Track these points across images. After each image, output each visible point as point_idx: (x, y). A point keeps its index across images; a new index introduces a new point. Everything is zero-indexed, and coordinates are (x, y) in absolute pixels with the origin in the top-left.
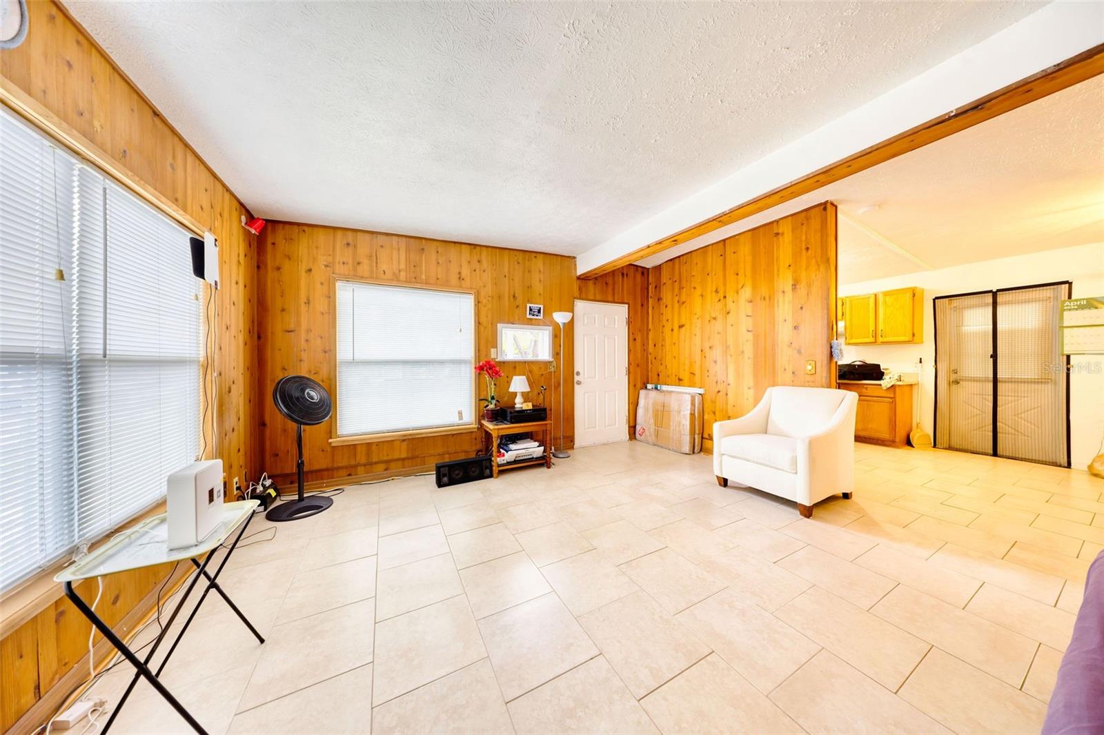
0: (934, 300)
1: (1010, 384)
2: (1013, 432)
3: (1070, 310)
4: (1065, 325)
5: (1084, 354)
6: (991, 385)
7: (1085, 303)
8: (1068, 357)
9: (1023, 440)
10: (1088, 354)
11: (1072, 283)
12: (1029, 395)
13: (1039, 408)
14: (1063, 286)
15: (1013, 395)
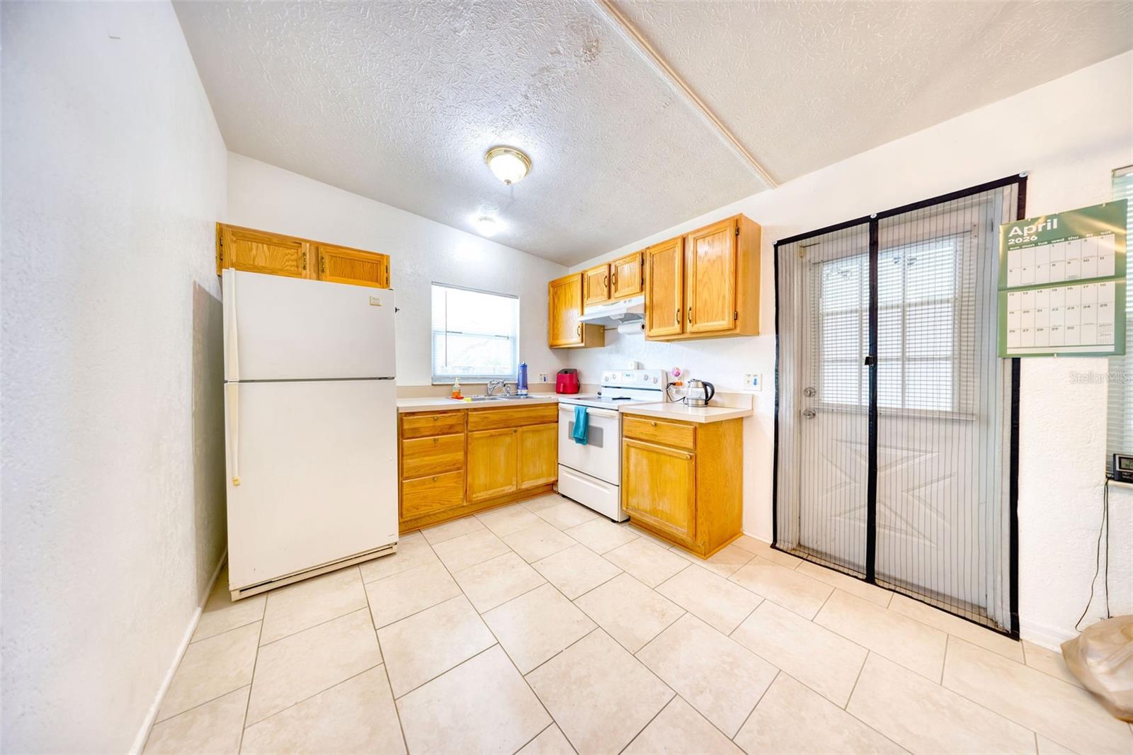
0: (776, 247)
1: (899, 422)
2: (904, 527)
3: (1021, 246)
4: (1009, 285)
5: (1052, 355)
6: (864, 423)
7: (1055, 226)
8: (1016, 362)
9: (921, 547)
10: (1059, 355)
11: (1026, 178)
12: (936, 449)
13: (954, 479)
14: (1007, 189)
15: (905, 446)
